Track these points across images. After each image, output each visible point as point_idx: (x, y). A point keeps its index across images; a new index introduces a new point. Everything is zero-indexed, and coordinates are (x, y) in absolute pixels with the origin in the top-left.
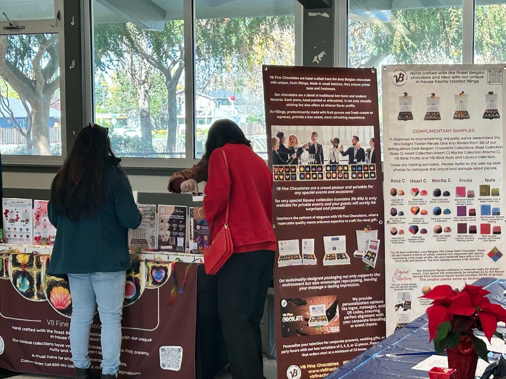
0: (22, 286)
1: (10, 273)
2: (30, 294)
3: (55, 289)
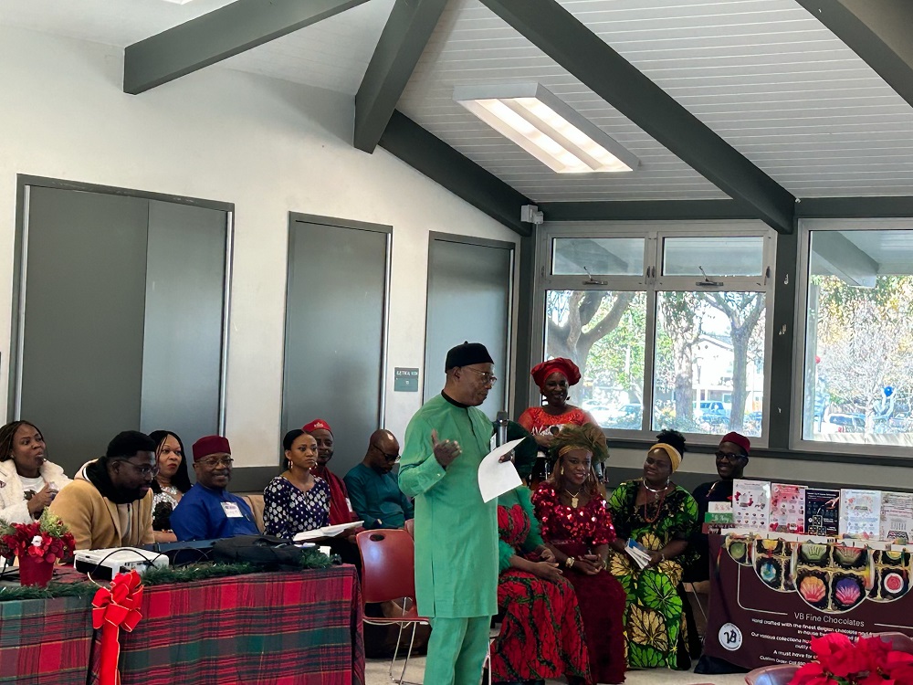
0: (767, 575)
1: (754, 560)
2: (776, 583)
3: (807, 580)
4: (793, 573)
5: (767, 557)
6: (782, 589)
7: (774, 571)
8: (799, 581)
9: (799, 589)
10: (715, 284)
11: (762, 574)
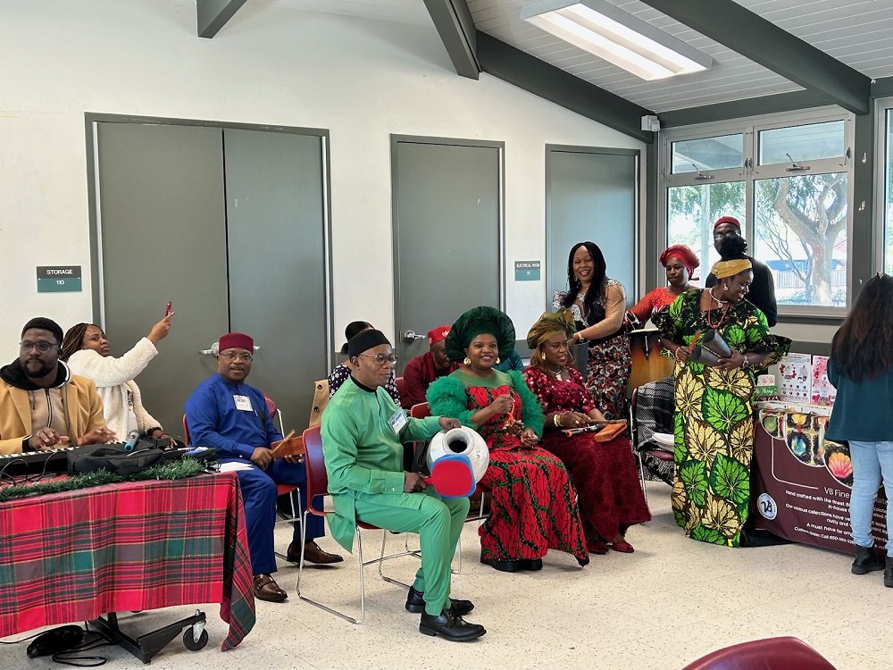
0: (797, 449)
1: (785, 434)
2: (806, 458)
3: (834, 455)
4: (822, 450)
5: (796, 431)
6: (812, 463)
7: (804, 446)
8: (828, 456)
9: (827, 464)
10: (802, 169)
11: (793, 448)
